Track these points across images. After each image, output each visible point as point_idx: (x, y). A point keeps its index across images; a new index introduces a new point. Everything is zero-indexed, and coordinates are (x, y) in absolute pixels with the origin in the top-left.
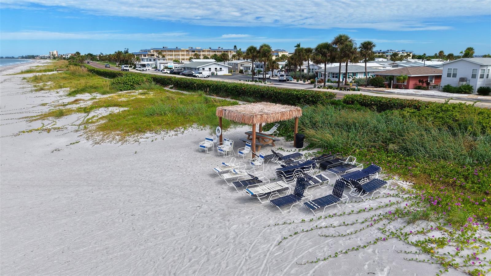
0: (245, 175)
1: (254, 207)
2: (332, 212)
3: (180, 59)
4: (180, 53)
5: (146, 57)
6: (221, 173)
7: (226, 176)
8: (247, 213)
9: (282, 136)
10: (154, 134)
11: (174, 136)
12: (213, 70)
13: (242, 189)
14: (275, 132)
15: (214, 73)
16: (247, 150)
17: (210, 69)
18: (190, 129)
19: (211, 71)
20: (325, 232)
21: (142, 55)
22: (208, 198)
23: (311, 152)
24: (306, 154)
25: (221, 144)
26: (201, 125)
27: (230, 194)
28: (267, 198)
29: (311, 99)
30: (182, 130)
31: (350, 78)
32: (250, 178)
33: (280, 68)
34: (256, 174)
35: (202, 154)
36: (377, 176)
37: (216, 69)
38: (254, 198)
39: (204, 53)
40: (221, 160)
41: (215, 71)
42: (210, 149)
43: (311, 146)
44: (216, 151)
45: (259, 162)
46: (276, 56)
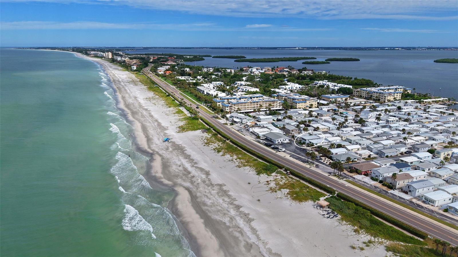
2: (332, 219)
3: (246, 107)
4: (247, 104)
6: (320, 213)
8: (324, 218)
16: (321, 209)
17: (281, 140)
20: (332, 221)
22: (320, 217)
24: (331, 211)
26: (311, 200)
27: (322, 216)
28: (326, 217)
34: (324, 214)
37: (283, 140)
40: (319, 211)
42: (316, 208)
43: (331, 209)
45: (324, 212)
46: (305, 103)
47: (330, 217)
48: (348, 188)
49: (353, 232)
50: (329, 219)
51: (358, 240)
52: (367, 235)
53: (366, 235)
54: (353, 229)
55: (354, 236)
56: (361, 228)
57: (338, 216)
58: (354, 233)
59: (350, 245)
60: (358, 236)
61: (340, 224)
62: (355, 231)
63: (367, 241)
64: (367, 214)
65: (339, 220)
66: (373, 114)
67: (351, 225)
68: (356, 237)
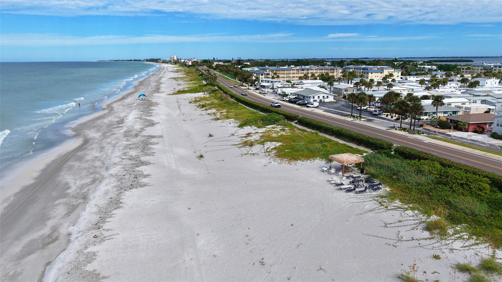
0: (339, 182)
1: (341, 191)
2: (362, 194)
3: (290, 77)
4: (291, 72)
5: (263, 75)
6: (331, 181)
7: (333, 182)
8: (339, 193)
9: (357, 167)
10: (302, 162)
11: (310, 163)
12: (321, 98)
13: (337, 186)
14: (354, 165)
15: (322, 100)
16: (341, 173)
17: (319, 97)
18: (316, 160)
19: (319, 98)
20: (359, 198)
21: (259, 74)
22: (327, 188)
23: (365, 176)
24: (363, 177)
25: (330, 169)
26: (321, 158)
27: (333, 187)
28: (345, 189)
29: (379, 146)
30: (313, 160)
31: (430, 116)
32: (340, 183)
33: (377, 101)
34: (343, 182)
35: (323, 173)
36: (380, 186)
37: (324, 97)
38: (341, 189)
39: (312, 71)
40: (331, 176)
41: (323, 98)
42: (326, 171)
43: (366, 174)
44: (328, 172)
45: (345, 178)
46: (381, 73)
47: (354, 189)
48: (429, 145)
49: (419, 231)
50: (352, 194)
51: (437, 257)
52: (477, 244)
53: (472, 241)
54: (423, 222)
55: (423, 242)
56: (453, 220)
57: (379, 188)
58: (427, 234)
59: (399, 272)
60: (437, 245)
61: (382, 207)
62: (429, 228)
63: (475, 262)
64: (479, 185)
65: (382, 197)
66: (495, 82)
67: (418, 210)
68: (431, 247)
